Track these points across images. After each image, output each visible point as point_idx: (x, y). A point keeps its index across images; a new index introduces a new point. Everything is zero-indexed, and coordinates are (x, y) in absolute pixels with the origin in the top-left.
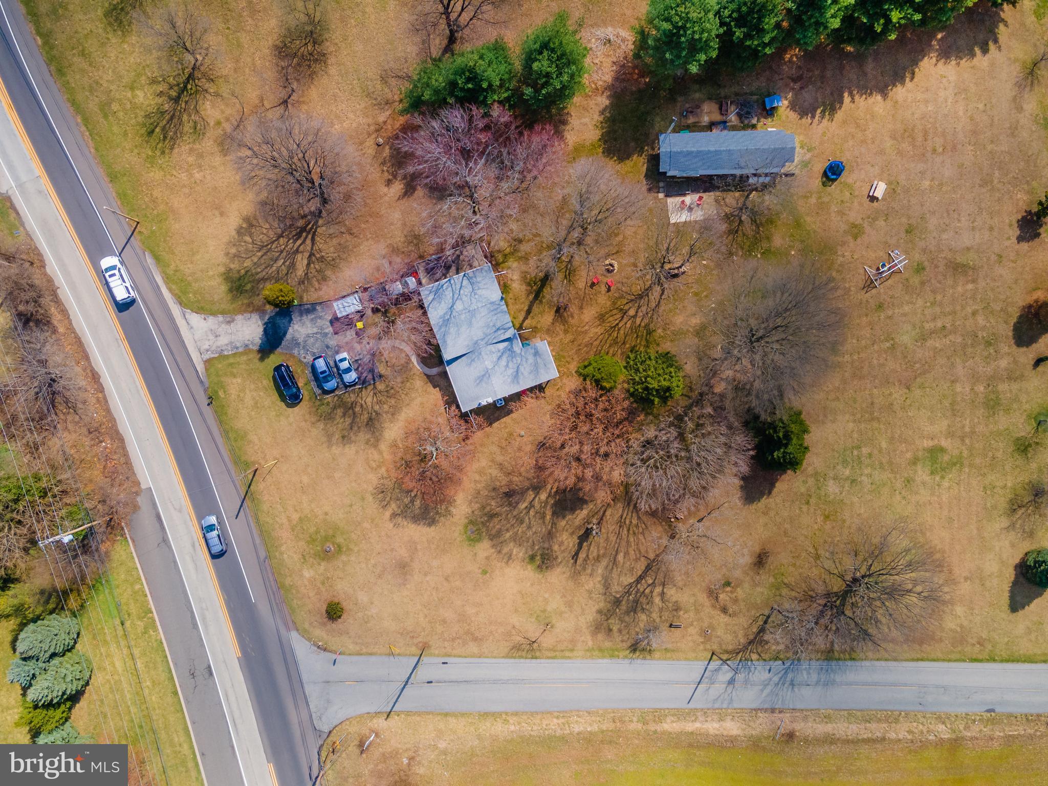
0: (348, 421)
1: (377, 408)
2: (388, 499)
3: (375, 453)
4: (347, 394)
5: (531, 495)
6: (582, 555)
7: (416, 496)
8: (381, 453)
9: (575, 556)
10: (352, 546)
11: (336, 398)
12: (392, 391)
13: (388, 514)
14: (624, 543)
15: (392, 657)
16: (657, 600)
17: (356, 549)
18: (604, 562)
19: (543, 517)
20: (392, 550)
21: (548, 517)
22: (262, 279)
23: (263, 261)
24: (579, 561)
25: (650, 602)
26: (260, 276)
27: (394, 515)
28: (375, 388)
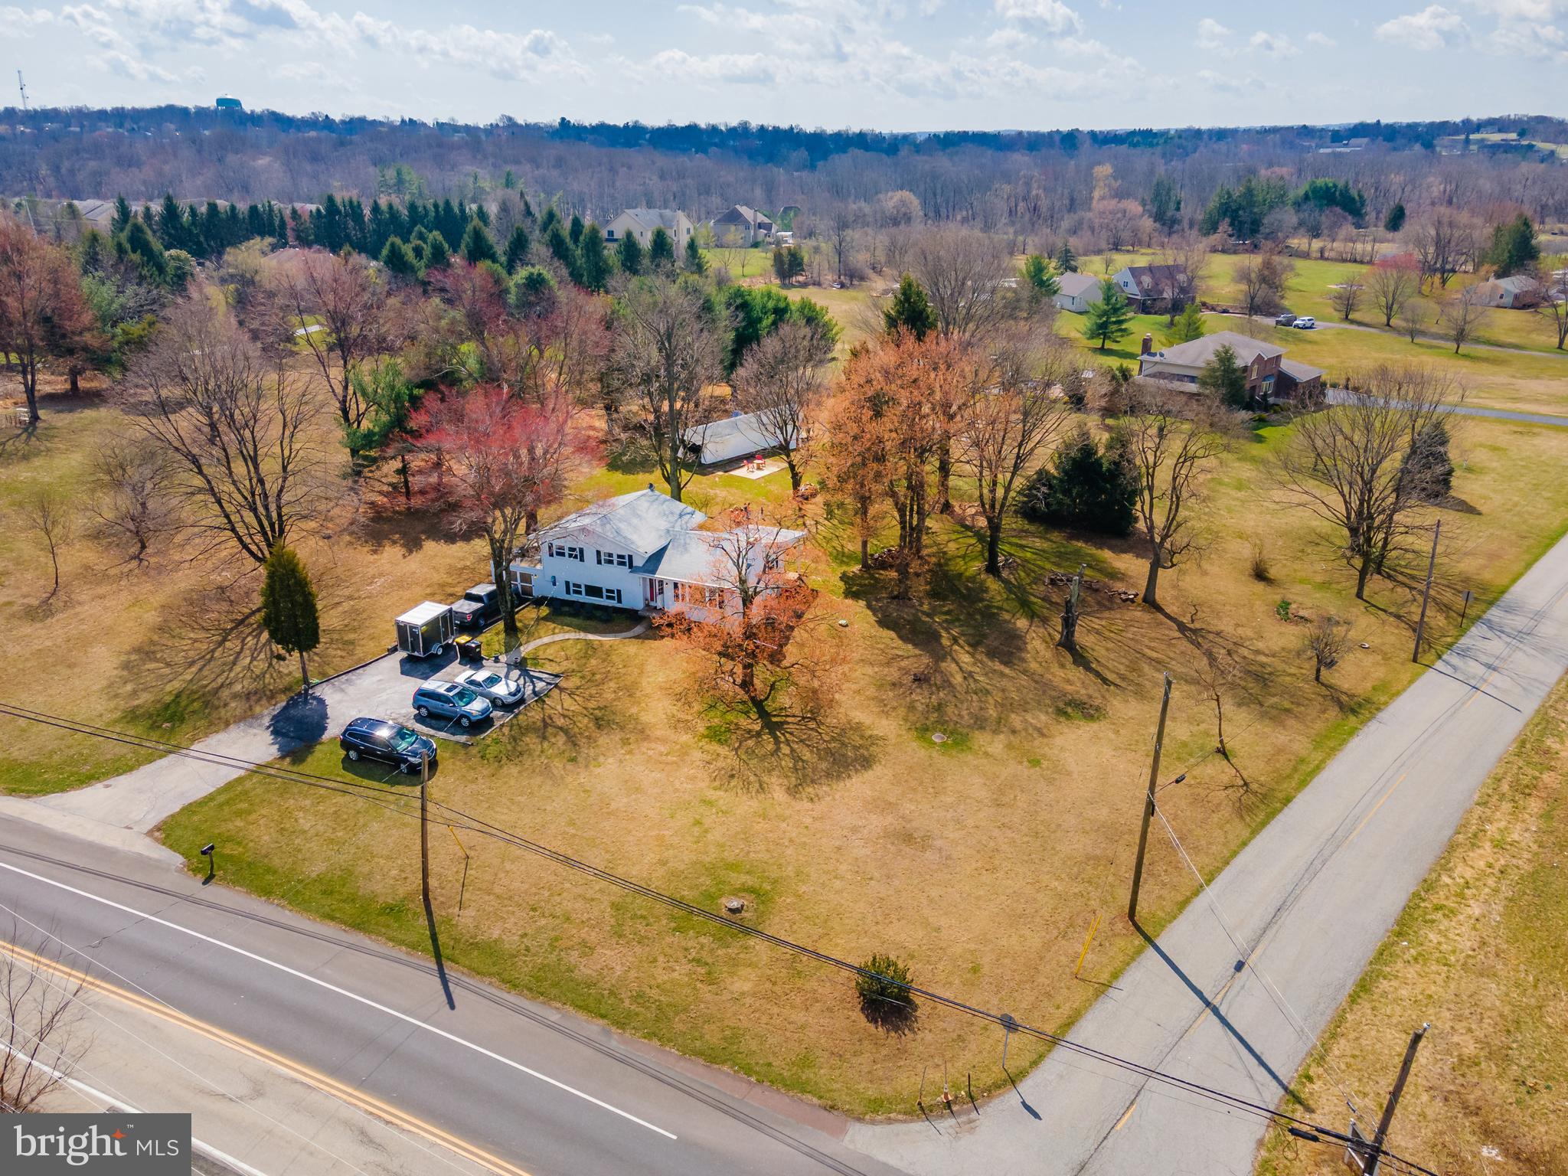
0: (561, 739)
1: (592, 704)
2: (752, 778)
3: (653, 745)
4: (520, 717)
5: (949, 666)
6: (1111, 676)
7: (792, 750)
8: (663, 740)
9: (1105, 681)
10: (774, 873)
11: (506, 730)
12: (598, 677)
13: (779, 795)
14: (1132, 644)
15: (1112, 992)
16: (1262, 659)
17: (790, 871)
18: (1146, 668)
19: (1002, 675)
20: (855, 830)
21: (1007, 671)
22: (222, 686)
23: (205, 672)
24: (1118, 681)
25: (1263, 665)
26: (214, 685)
27: (793, 791)
28: (562, 690)
